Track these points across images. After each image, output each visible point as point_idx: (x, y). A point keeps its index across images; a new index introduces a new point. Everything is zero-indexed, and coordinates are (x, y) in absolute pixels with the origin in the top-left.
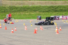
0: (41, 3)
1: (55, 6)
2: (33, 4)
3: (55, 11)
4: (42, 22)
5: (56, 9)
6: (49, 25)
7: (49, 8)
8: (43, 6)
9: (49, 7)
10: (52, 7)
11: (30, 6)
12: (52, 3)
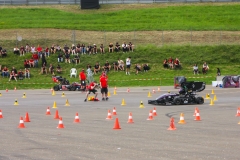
0: (191, 36)
1: (233, 47)
2: (169, 40)
3: (233, 61)
4: (167, 97)
5: (234, 54)
6: (189, 103)
7: (214, 52)
8: (197, 48)
9: (215, 50)
10: (224, 48)
11: (160, 46)
12: (225, 37)
